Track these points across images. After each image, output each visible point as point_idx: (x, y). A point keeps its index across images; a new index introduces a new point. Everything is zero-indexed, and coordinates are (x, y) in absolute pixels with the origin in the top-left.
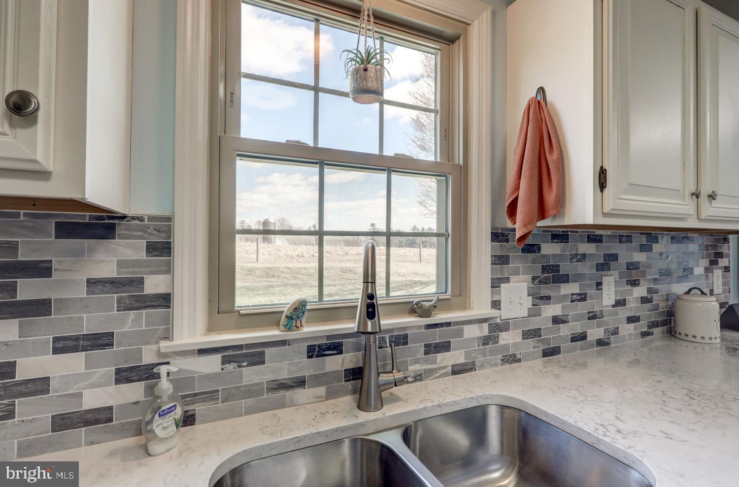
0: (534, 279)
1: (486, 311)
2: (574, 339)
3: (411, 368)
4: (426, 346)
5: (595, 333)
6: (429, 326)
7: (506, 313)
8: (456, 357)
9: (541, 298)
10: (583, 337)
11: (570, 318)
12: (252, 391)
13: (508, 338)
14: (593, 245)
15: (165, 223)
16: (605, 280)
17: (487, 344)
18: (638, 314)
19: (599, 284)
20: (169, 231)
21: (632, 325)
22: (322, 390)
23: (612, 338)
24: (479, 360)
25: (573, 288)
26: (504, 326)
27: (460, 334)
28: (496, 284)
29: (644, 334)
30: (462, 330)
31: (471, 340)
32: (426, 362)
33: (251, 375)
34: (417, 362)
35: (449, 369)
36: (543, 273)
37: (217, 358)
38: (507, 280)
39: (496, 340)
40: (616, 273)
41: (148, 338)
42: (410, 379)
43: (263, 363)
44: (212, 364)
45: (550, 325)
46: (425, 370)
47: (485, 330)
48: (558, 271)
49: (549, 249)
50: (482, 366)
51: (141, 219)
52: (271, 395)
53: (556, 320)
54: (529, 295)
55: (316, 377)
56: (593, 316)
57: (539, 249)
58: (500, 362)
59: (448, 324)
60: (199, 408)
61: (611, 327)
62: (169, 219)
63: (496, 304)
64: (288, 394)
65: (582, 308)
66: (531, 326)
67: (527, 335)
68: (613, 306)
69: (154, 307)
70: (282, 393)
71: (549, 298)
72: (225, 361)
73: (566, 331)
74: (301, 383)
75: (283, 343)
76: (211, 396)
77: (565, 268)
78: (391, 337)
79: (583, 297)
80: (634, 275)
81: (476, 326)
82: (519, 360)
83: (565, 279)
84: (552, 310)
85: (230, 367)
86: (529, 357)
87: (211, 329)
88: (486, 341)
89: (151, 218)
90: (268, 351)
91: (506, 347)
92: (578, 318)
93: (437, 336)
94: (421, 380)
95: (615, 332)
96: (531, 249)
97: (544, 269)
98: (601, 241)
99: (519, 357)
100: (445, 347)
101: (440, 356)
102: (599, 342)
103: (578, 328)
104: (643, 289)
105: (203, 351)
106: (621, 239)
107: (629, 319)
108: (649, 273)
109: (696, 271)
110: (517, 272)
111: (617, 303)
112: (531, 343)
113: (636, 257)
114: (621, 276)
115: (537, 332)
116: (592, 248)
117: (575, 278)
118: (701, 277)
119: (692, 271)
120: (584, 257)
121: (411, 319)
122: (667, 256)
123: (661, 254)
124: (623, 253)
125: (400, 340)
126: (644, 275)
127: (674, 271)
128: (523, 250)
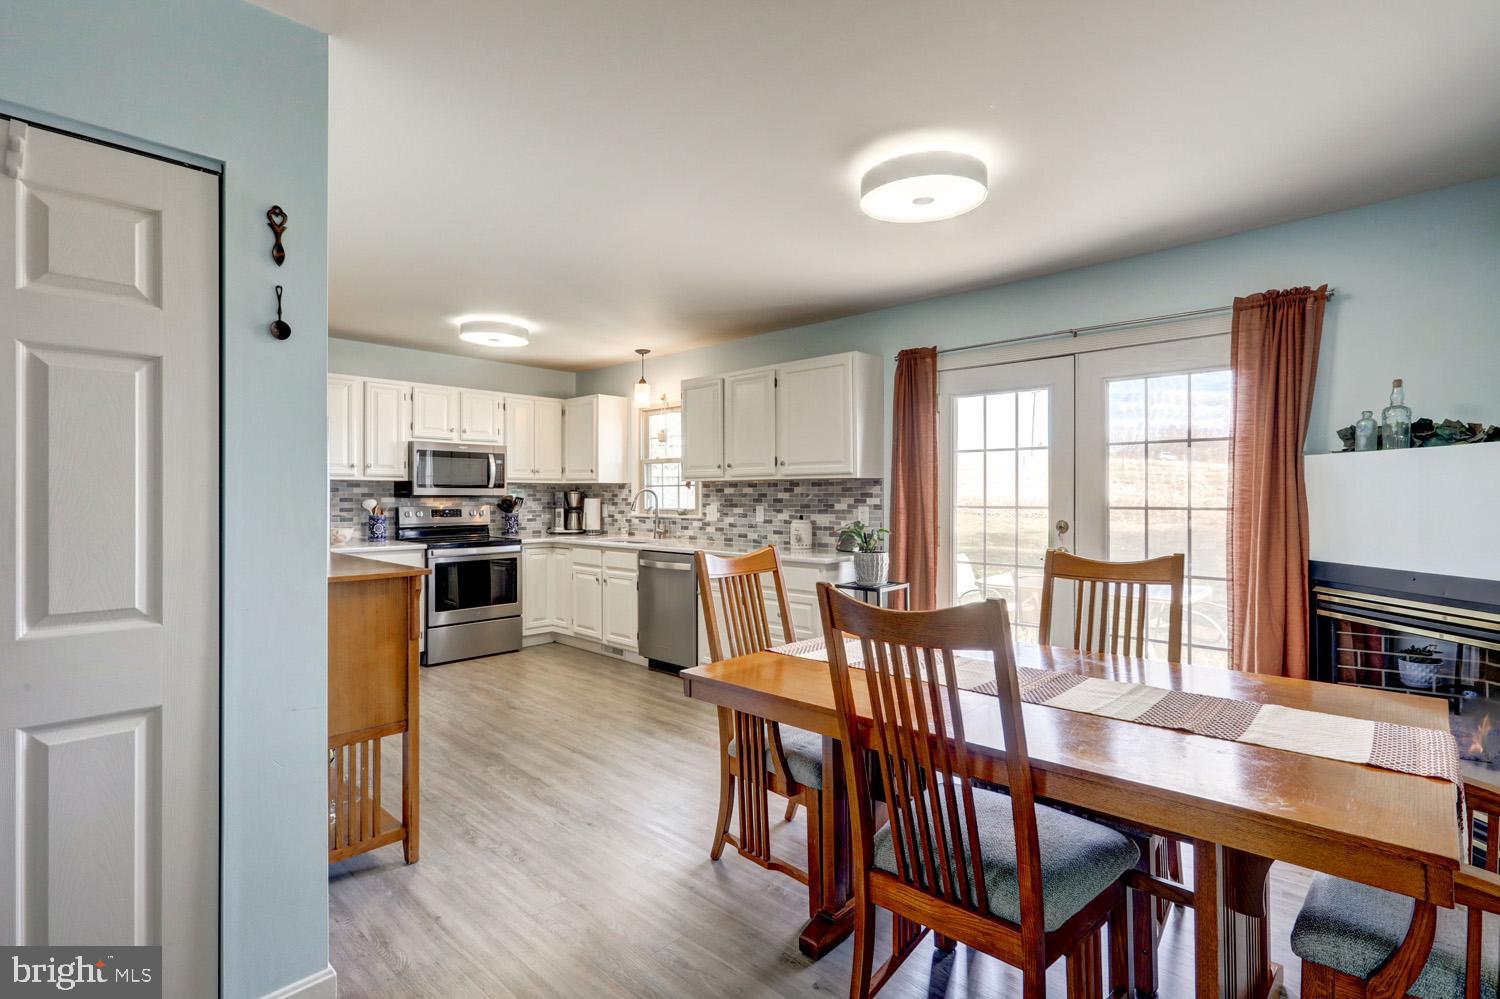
0: (721, 505)
1: (701, 516)
2: (740, 536)
5: (752, 536)
6: (682, 519)
7: (709, 518)
8: (689, 533)
9: (724, 514)
10: (745, 536)
11: (737, 525)
13: (710, 529)
14: (751, 489)
15: (633, 486)
16: (757, 507)
19: (755, 510)
21: (777, 536)
23: (763, 540)
24: (698, 536)
25: (740, 511)
26: (708, 524)
28: (704, 505)
30: (692, 523)
31: (695, 527)
32: (681, 532)
35: (687, 536)
38: (709, 504)
39: (704, 529)
40: (766, 505)
43: (645, 523)
45: (728, 527)
47: (700, 524)
48: (732, 502)
49: (728, 491)
50: (699, 538)
51: (628, 485)
53: (731, 525)
54: (718, 512)
56: (751, 526)
57: (723, 492)
59: (688, 519)
60: (635, 532)
61: (763, 534)
62: (631, 484)
63: (705, 514)
65: (743, 521)
66: (720, 525)
67: (717, 529)
68: (763, 523)
71: (727, 514)
72: (639, 521)
73: (736, 531)
75: (649, 518)
77: (736, 500)
78: (672, 521)
79: (745, 516)
80: (778, 506)
81: (697, 522)
82: (714, 540)
83: (736, 506)
84: (729, 520)
88: (701, 529)
90: (647, 520)
91: (709, 533)
92: (743, 526)
93: (685, 523)
95: (765, 537)
96: (719, 491)
97: (726, 501)
98: (756, 486)
100: (686, 528)
101: (685, 531)
102: (755, 541)
103: (743, 531)
104: (785, 516)
105: (637, 518)
106: (769, 485)
107: (775, 532)
108: (791, 506)
109: (837, 507)
110: (713, 501)
111: (766, 522)
112: (719, 533)
113: (781, 495)
114: (769, 506)
115: (721, 529)
116: (749, 491)
117: (742, 506)
118: (843, 511)
119: (832, 506)
120: (745, 495)
121: (677, 516)
122: (808, 495)
123: (802, 494)
124: (770, 491)
125: (674, 523)
126: (786, 506)
127: (815, 506)
128: (716, 492)
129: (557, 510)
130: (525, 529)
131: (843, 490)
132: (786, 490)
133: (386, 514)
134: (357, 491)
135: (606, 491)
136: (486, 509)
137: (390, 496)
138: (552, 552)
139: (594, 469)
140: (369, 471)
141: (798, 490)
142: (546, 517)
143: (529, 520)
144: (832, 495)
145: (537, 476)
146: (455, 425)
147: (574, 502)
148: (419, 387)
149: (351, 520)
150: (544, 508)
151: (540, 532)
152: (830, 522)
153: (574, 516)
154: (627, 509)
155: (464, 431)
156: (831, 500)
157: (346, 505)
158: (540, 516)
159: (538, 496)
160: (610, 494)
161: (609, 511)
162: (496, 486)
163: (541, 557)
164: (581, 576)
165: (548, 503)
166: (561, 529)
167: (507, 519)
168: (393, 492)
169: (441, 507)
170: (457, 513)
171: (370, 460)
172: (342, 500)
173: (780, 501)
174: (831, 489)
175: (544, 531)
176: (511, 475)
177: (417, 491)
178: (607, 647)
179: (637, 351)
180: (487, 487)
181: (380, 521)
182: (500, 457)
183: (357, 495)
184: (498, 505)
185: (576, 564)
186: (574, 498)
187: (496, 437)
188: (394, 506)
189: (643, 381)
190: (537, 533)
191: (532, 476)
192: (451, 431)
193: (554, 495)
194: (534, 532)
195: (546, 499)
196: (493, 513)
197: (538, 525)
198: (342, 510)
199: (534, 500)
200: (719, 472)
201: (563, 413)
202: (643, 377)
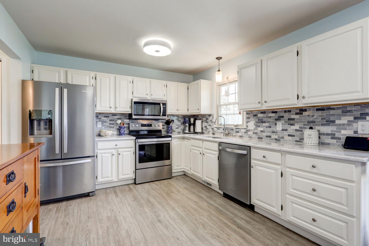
0: (256, 122)
1: (245, 127)
2: (267, 137)
4: (236, 131)
5: (274, 136)
6: (236, 128)
7: (249, 128)
9: (258, 126)
10: (270, 137)
11: (265, 131)
13: (250, 133)
14: (274, 114)
16: (278, 123)
18: (294, 134)
19: (276, 124)
21: (290, 138)
23: (281, 139)
24: (244, 136)
25: (267, 124)
26: (249, 131)
28: (247, 122)
29: (296, 141)
30: (241, 130)
31: (243, 132)
33: (219, 131)
34: (235, 133)
35: (239, 136)
36: (258, 121)
38: (250, 122)
39: (247, 133)
40: (283, 122)
41: (212, 126)
45: (260, 132)
46: (236, 135)
47: (245, 130)
48: (263, 120)
49: (260, 115)
50: (245, 137)
52: (220, 134)
53: (261, 131)
54: (254, 125)
56: (274, 132)
57: (257, 115)
58: (248, 137)
59: (239, 128)
60: (215, 133)
61: (281, 136)
63: (247, 126)
65: (269, 129)
66: (255, 131)
67: (254, 133)
68: (281, 130)
71: (260, 126)
72: (217, 129)
73: (264, 134)
77: (264, 120)
79: (270, 127)
80: (292, 122)
81: (243, 130)
82: (252, 138)
83: (265, 122)
84: (260, 129)
86: (254, 137)
88: (245, 133)
89: (213, 115)
90: (220, 128)
91: (249, 135)
92: (268, 132)
95: (283, 138)
96: (255, 115)
97: (259, 120)
98: (277, 113)
100: (238, 132)
101: (238, 133)
102: (276, 139)
103: (268, 134)
104: (297, 127)
105: (216, 127)
106: (285, 112)
107: (289, 135)
108: (300, 122)
109: (337, 122)
110: (252, 120)
111: (283, 130)
112: (255, 135)
113: (293, 117)
114: (285, 122)
115: (256, 133)
116: (273, 115)
117: (268, 122)
118: (343, 125)
119: (334, 122)
120: (270, 117)
121: (234, 127)
122: (313, 116)
123: (309, 115)
124: (287, 115)
125: (232, 130)
126: (297, 122)
127: (318, 122)
128: (253, 116)
129: (186, 125)
130: (175, 131)
131: (343, 112)
132: (297, 114)
133: (125, 125)
134: (116, 117)
135: (204, 117)
136: (161, 124)
137: (127, 119)
138: (184, 141)
139: (199, 109)
140: (117, 109)
141: (304, 113)
142: (182, 127)
143: (176, 128)
144: (333, 115)
145: (179, 112)
146: (148, 93)
147: (192, 122)
148: (136, 79)
149: (114, 127)
150: (181, 124)
151: (180, 132)
152: (331, 131)
153: (192, 127)
154: (211, 124)
155: (152, 95)
156: (332, 118)
157: (112, 122)
158: (180, 127)
159: (180, 119)
160: (205, 118)
161: (205, 125)
162: (163, 115)
163: (179, 142)
164: (194, 151)
165: (183, 122)
166: (187, 131)
167: (168, 128)
168: (128, 118)
169: (145, 123)
170: (150, 125)
171: (117, 106)
172: (110, 120)
173: (293, 119)
174: (332, 112)
175: (181, 132)
176: (169, 112)
177: (134, 117)
178: (204, 182)
179: (217, 58)
180: (160, 115)
181: (122, 128)
182: (164, 104)
183: (116, 118)
184: (165, 123)
185: (192, 146)
186: (192, 120)
187: (163, 97)
188: (128, 123)
189: (219, 71)
190: (179, 133)
191: (176, 112)
192: (147, 95)
193: (185, 119)
194: (178, 132)
195: (182, 120)
196: (163, 125)
197: (179, 130)
198: (110, 124)
199: (178, 121)
200: (259, 105)
201: (188, 88)
202: (219, 69)
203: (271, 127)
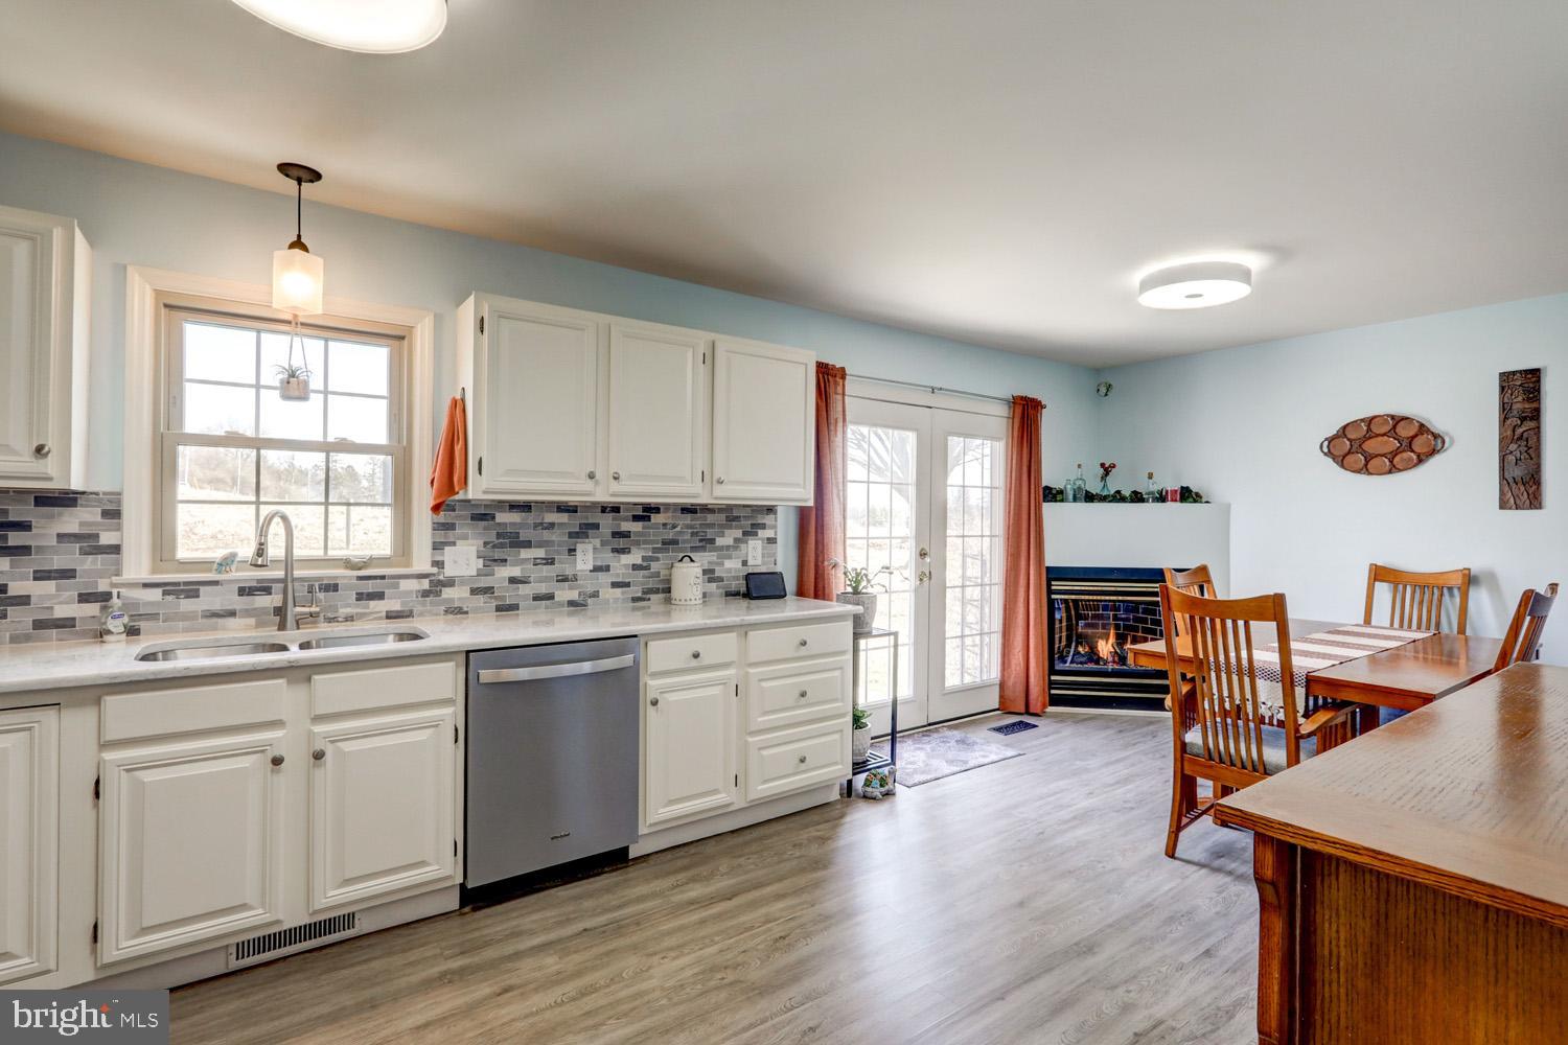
0: (486, 544)
1: (427, 568)
2: (537, 598)
3: (341, 610)
4: (357, 594)
5: (565, 594)
6: (360, 578)
7: (449, 571)
8: (393, 605)
9: (495, 560)
10: (550, 597)
11: (532, 579)
12: (186, 617)
13: (454, 593)
14: (565, 515)
15: (117, 497)
16: (580, 547)
17: (428, 596)
18: (627, 580)
19: (572, 551)
20: (119, 502)
21: (618, 591)
22: (252, 621)
23: (590, 601)
24: (417, 609)
25: (540, 553)
26: (450, 583)
27: (397, 586)
28: (437, 546)
29: (635, 600)
30: (398, 584)
31: (408, 593)
32: (358, 606)
33: (186, 605)
34: (348, 606)
35: (384, 614)
36: (498, 538)
37: (159, 591)
38: (454, 544)
39: (438, 593)
40: (597, 542)
41: (102, 574)
42: (340, 619)
43: (198, 596)
44: (155, 595)
45: (506, 583)
46: (357, 614)
47: (425, 584)
48: (518, 537)
49: (503, 517)
50: (421, 614)
51: (97, 494)
52: (204, 620)
53: (513, 580)
54: (479, 557)
55: (247, 610)
56: (563, 579)
57: (494, 518)
58: (443, 612)
59: (383, 577)
60: (143, 625)
61: (590, 589)
62: (119, 494)
63: (439, 564)
64: (220, 620)
65: (546, 570)
66: (484, 582)
67: (477, 592)
68: (591, 571)
69: (108, 553)
70: (215, 620)
71: (506, 560)
72: (165, 593)
73: (526, 591)
74: (232, 614)
75: (216, 583)
76: (154, 617)
77: (526, 535)
78: (320, 585)
79: (550, 562)
80: (622, 543)
81: (415, 581)
82: (467, 613)
83: (528, 544)
84: (509, 572)
85: (170, 598)
86: (477, 610)
87: (154, 571)
88: (425, 594)
89: (104, 494)
90: (202, 589)
91: (450, 601)
92: (541, 580)
93: (370, 586)
94: (353, 620)
95: (595, 595)
96: (483, 518)
97: (499, 535)
98: (576, 512)
99: (466, 609)
100: (380, 596)
101: (372, 604)
102: (571, 603)
103: (543, 589)
104: (635, 557)
105: (146, 585)
106: (604, 510)
107: (615, 585)
108: (645, 542)
109: (720, 541)
110: (465, 537)
111: (596, 569)
112: (481, 598)
113: (626, 526)
114: (603, 544)
115: (488, 590)
116: (563, 518)
117: (540, 545)
118: (728, 547)
119: (712, 541)
120: (552, 525)
121: (343, 572)
122: (674, 527)
123: (665, 525)
124: (607, 523)
125: (335, 589)
126: (637, 543)
127: (684, 542)
128: (473, 518)
131: (729, 519)
132: (636, 518)
141: (656, 519)
144: (711, 526)
152: (709, 563)
156: (710, 533)
173: (626, 535)
174: (710, 518)
179: (285, 168)
189: (298, 244)
202: (299, 236)
203: (552, 563)
